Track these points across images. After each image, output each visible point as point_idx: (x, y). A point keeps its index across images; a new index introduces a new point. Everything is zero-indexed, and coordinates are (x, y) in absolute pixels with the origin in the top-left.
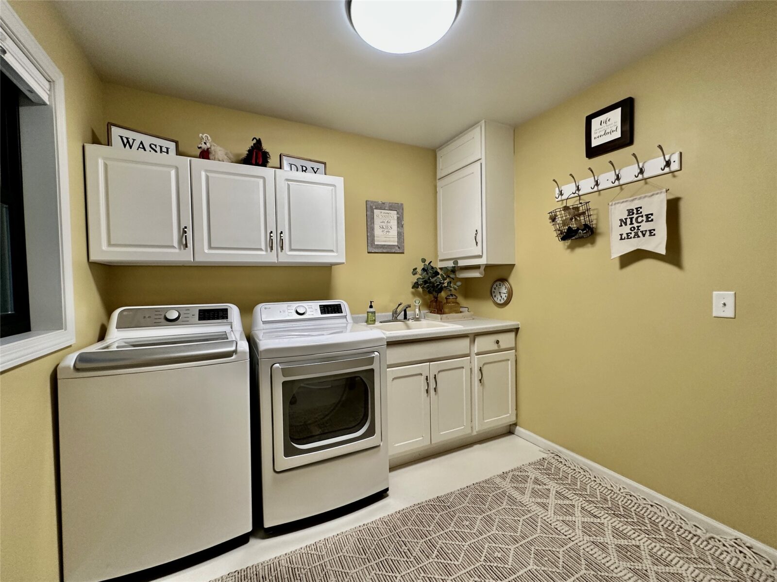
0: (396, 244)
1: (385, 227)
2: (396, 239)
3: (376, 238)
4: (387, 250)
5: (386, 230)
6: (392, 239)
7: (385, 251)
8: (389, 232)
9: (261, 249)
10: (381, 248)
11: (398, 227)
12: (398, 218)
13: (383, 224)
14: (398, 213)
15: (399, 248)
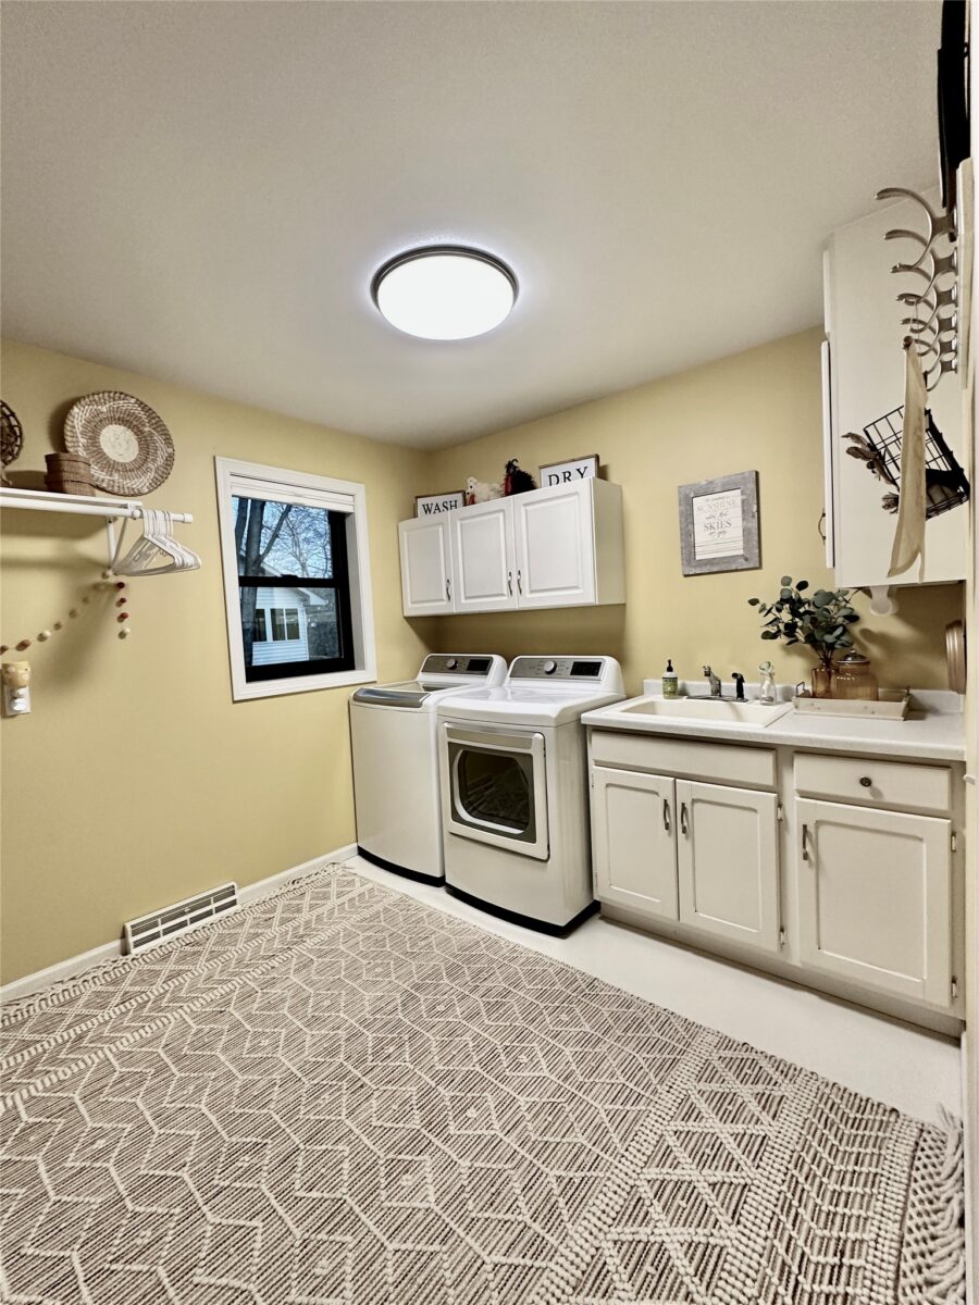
0: (741, 552)
1: (715, 526)
2: (741, 544)
3: (697, 549)
4: (721, 567)
5: (717, 531)
6: (732, 545)
7: (715, 569)
8: (724, 532)
9: (502, 595)
10: (706, 565)
11: (743, 519)
12: (743, 501)
13: (711, 520)
14: (742, 493)
15: (746, 560)
